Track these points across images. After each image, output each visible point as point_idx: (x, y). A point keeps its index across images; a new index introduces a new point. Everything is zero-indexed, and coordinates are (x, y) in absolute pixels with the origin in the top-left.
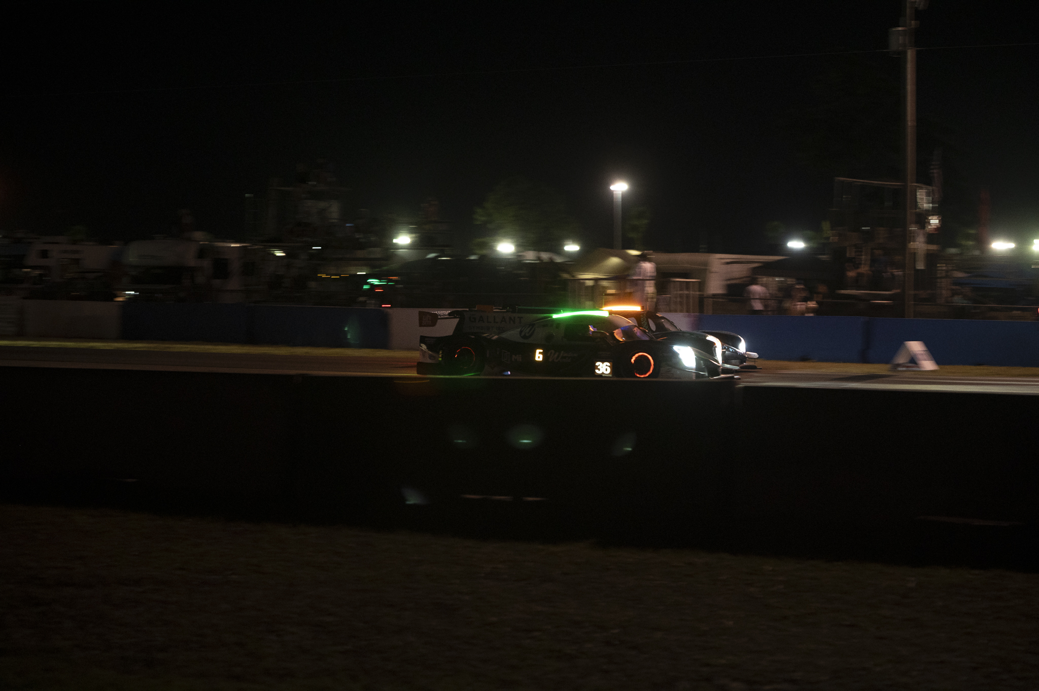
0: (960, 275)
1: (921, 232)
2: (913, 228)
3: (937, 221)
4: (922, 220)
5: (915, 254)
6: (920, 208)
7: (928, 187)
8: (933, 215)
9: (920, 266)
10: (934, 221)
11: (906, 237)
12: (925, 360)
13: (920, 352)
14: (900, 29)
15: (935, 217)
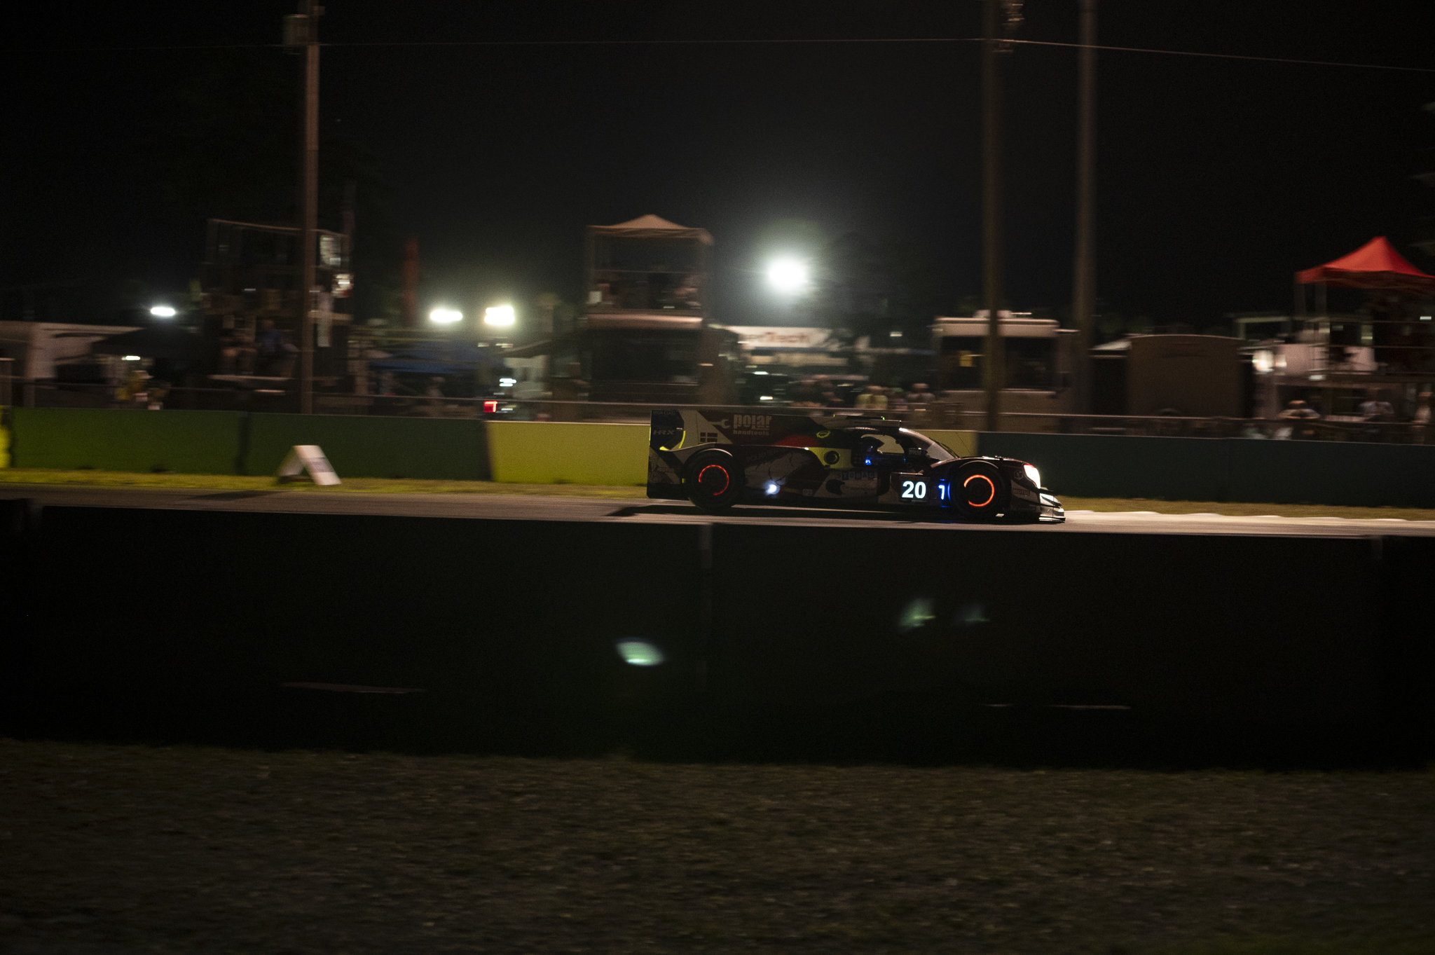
0: (379, 355)
1: (326, 296)
2: (315, 291)
3: (348, 283)
4: (327, 280)
5: (316, 326)
6: (324, 263)
7: (336, 234)
8: (342, 273)
9: (324, 342)
10: (344, 282)
11: (303, 303)
12: (323, 471)
13: (316, 461)
14: (298, 16)
15: (345, 276)
